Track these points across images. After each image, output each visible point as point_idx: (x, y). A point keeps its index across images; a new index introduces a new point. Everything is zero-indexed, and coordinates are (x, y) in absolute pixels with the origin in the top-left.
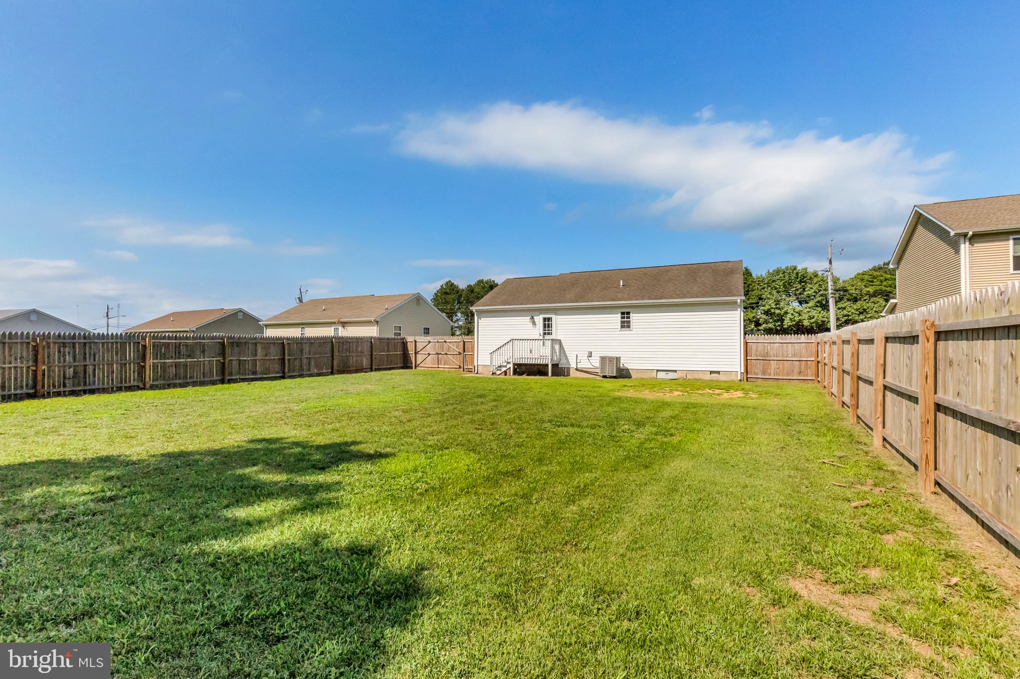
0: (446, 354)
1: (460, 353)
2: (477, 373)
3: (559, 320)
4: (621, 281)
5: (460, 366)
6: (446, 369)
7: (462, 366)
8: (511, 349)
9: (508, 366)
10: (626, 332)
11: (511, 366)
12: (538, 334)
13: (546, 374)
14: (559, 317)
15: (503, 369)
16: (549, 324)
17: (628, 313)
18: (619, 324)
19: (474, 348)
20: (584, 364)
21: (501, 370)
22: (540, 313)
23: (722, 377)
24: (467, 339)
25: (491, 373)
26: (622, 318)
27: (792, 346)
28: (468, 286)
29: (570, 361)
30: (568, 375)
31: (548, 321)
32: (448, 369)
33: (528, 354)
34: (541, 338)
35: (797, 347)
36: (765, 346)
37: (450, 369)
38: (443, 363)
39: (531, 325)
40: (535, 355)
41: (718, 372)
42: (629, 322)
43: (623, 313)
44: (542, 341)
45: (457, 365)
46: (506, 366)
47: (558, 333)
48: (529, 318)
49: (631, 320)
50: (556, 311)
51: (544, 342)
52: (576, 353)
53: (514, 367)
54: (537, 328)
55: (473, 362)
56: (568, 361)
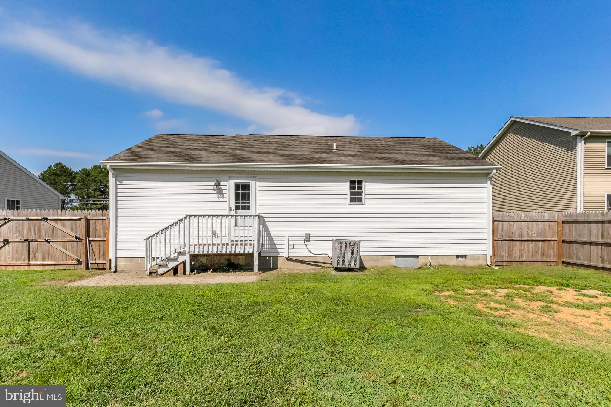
0: (48, 241)
1: (78, 239)
2: (116, 271)
3: (260, 188)
4: (334, 144)
5: (78, 260)
6: (46, 268)
7: (83, 259)
8: (187, 231)
9: (181, 259)
10: (356, 207)
11: (187, 258)
12: (227, 207)
13: (250, 268)
14: (261, 184)
15: (172, 265)
16: (243, 195)
17: (360, 182)
18: (348, 196)
19: (108, 229)
20: (300, 252)
21: (166, 266)
22: (230, 178)
23: (469, 262)
24: (93, 214)
25: (147, 273)
26: (352, 188)
27: (536, 225)
28: (83, 170)
29: (278, 247)
30: (275, 268)
31: (243, 189)
32: (52, 268)
33: (210, 239)
34: (233, 213)
35: (541, 226)
36: (511, 225)
37: (57, 268)
38: (40, 256)
39: (215, 194)
40: (222, 239)
41: (464, 256)
42: (361, 194)
43: (352, 182)
44: (233, 219)
45: (73, 259)
46: (176, 260)
47: (260, 208)
48: (213, 183)
49: (363, 190)
50: (257, 175)
51: (236, 220)
52: (287, 235)
53: (191, 261)
54: (226, 199)
55: (106, 253)
56: (275, 248)
